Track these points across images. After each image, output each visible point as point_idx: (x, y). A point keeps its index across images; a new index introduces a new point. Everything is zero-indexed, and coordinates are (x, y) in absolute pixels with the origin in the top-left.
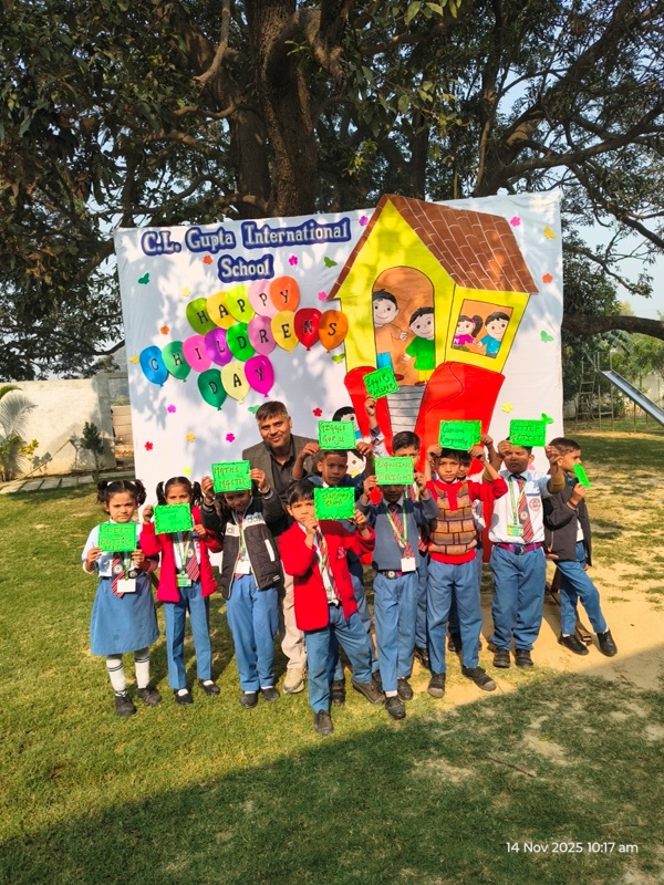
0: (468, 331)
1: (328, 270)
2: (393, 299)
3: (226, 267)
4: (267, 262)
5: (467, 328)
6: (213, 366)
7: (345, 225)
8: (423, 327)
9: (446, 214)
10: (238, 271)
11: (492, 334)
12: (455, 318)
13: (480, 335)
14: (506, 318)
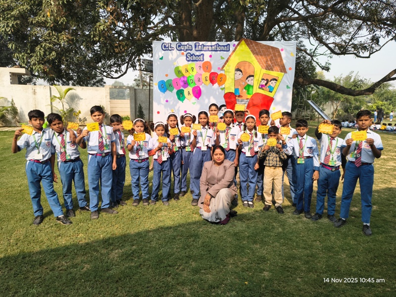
0: (264, 84)
1: (221, 60)
2: (241, 71)
3: (189, 57)
4: (202, 56)
5: (264, 83)
6: (182, 88)
7: (228, 46)
8: (250, 81)
9: (260, 45)
10: (192, 58)
11: (271, 85)
12: (260, 79)
13: (268, 85)
14: (276, 80)
